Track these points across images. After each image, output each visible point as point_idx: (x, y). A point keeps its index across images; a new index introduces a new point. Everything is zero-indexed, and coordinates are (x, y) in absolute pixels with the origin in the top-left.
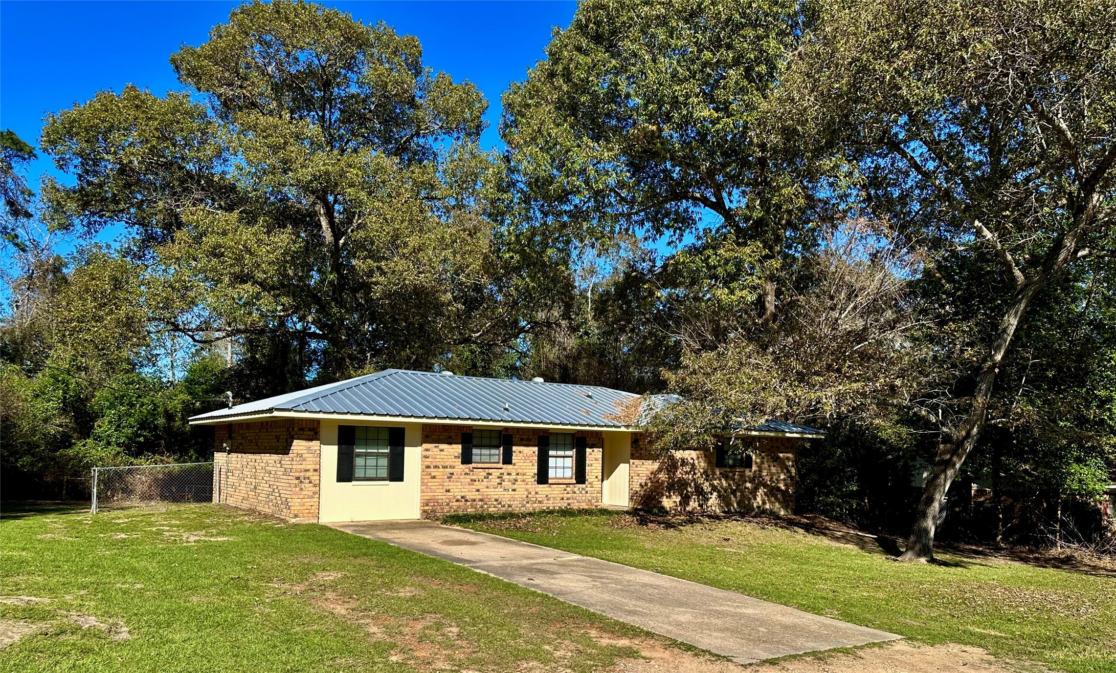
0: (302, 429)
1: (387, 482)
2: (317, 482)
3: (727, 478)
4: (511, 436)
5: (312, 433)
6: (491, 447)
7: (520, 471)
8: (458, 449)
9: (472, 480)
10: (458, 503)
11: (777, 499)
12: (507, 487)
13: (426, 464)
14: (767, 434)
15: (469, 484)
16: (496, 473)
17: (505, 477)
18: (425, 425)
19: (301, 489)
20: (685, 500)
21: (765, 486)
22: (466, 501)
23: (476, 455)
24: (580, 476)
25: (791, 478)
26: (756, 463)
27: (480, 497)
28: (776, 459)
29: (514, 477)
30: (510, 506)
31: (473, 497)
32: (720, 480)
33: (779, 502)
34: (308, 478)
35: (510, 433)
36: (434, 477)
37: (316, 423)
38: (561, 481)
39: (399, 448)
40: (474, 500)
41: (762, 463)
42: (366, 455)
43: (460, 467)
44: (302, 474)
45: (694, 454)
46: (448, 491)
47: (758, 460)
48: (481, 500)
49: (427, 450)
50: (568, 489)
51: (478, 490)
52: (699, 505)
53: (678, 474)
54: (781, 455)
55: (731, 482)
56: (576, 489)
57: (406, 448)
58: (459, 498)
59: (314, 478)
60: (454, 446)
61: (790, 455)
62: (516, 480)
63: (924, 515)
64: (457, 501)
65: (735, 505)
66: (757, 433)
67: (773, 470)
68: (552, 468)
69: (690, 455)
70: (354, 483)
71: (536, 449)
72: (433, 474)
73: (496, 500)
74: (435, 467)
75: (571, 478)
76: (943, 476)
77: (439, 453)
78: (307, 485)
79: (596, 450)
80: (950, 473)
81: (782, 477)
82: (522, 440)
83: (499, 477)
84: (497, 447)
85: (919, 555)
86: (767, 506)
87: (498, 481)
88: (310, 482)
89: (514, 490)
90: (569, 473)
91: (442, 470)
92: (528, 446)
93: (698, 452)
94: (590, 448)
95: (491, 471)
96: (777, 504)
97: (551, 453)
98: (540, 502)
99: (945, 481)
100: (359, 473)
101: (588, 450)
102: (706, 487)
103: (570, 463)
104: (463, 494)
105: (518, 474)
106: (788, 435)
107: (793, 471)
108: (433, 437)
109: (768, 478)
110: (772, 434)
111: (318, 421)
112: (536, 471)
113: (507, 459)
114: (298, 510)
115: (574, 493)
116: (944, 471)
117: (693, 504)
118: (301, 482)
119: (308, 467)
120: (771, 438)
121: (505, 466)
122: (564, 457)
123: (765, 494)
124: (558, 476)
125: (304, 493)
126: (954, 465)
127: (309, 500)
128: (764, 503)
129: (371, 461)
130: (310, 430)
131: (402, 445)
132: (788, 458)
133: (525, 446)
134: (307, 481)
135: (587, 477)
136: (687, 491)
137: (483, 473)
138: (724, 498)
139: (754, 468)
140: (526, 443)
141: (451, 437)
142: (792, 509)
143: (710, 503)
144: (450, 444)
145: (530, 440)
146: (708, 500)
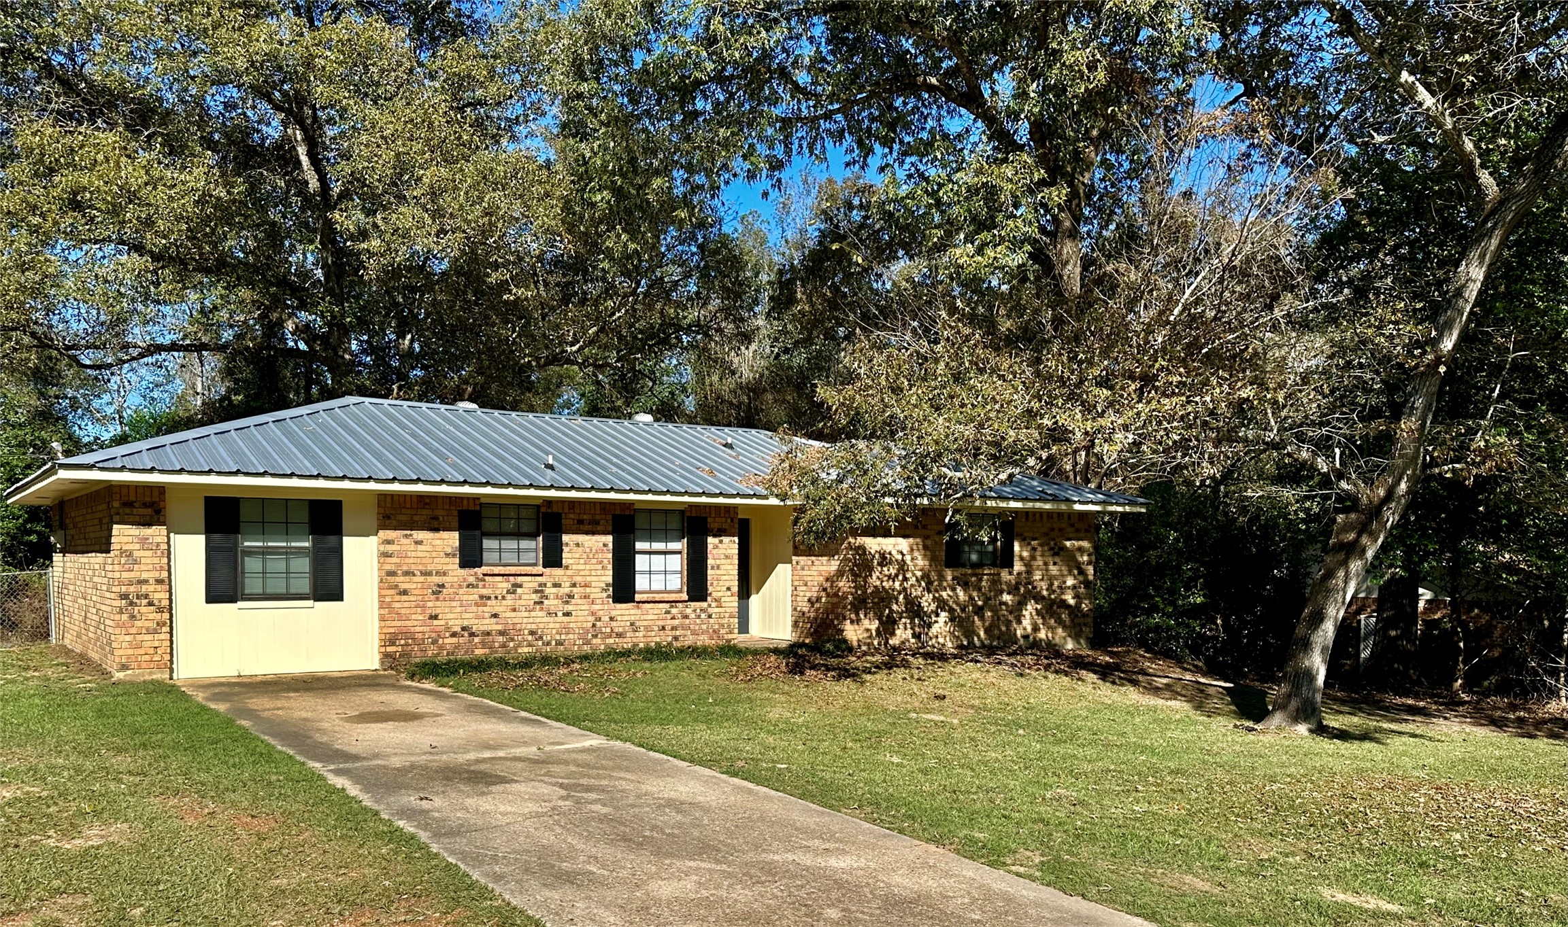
0: (129, 504)
1: (310, 603)
2: (165, 603)
3: (966, 586)
4: (560, 514)
5: (149, 511)
6: (518, 535)
7: (578, 579)
8: (452, 539)
9: (482, 597)
10: (454, 640)
11: (1060, 622)
12: (553, 609)
13: (388, 567)
14: (1038, 505)
15: (477, 605)
16: (529, 583)
17: (549, 590)
18: (383, 497)
19: (133, 617)
20: (888, 626)
21: (1038, 598)
22: (472, 635)
23: (491, 550)
24: (697, 587)
25: (1087, 584)
26: (1022, 558)
27: (500, 627)
28: (1057, 551)
29: (567, 590)
30: (559, 643)
31: (485, 628)
32: (954, 590)
33: (1065, 627)
34: (146, 596)
35: (555, 509)
36: (405, 592)
37: (156, 493)
38: (658, 597)
39: (332, 539)
40: (488, 634)
41: (1033, 558)
42: (264, 552)
43: (456, 573)
44: (132, 589)
45: (903, 544)
46: (435, 617)
47: (1025, 554)
48: (502, 633)
49: (389, 542)
50: (674, 611)
51: (495, 616)
52: (914, 635)
53: (874, 580)
54: (1068, 544)
55: (975, 594)
56: (689, 611)
57: (346, 540)
58: (458, 629)
59: (157, 596)
60: (445, 535)
61: (1085, 544)
62: (571, 596)
63: (1306, 645)
64: (454, 635)
65: (982, 633)
66: (1019, 505)
67: (1054, 570)
68: (642, 572)
69: (897, 545)
70: (240, 604)
71: (609, 539)
72: (403, 586)
73: (532, 633)
74: (407, 573)
75: (680, 591)
76: (1341, 574)
77: (412, 547)
78: (143, 610)
79: (726, 539)
80: (1356, 566)
81: (1070, 582)
82: (581, 522)
83: (536, 592)
84: (533, 536)
85: (1296, 719)
86: (1042, 635)
87: (535, 597)
88: (151, 604)
89: (567, 614)
90: (676, 582)
91: (422, 579)
92: (593, 533)
93: (911, 540)
94: (715, 536)
95: (520, 579)
96: (1060, 630)
97: (639, 546)
98: (619, 635)
99: (1346, 582)
100: (252, 584)
101: (710, 540)
102: (927, 603)
103: (676, 563)
104: (466, 623)
105: (574, 585)
106: (1077, 507)
107: (1090, 570)
108: (400, 518)
109: (1044, 585)
110: (1048, 506)
111: (161, 489)
112: (610, 579)
113: (553, 558)
114: (129, 657)
115: (686, 617)
116: (1345, 563)
117: (903, 634)
118: (131, 604)
119: (145, 576)
120: (1049, 514)
121: (548, 570)
122: (665, 553)
123: (1038, 612)
124: (655, 587)
125: (138, 624)
126: (1364, 551)
127: (149, 637)
128: (1036, 629)
129: (276, 565)
130: (145, 505)
131: (337, 531)
132: (1080, 549)
133: (587, 533)
134: (144, 602)
135: (710, 589)
136: (891, 611)
137: (503, 585)
138: (960, 622)
139: (1018, 567)
140: (587, 527)
141: (436, 518)
142: (1087, 639)
143: (935, 629)
144: (436, 530)
145: (598, 523)
146: (930, 626)
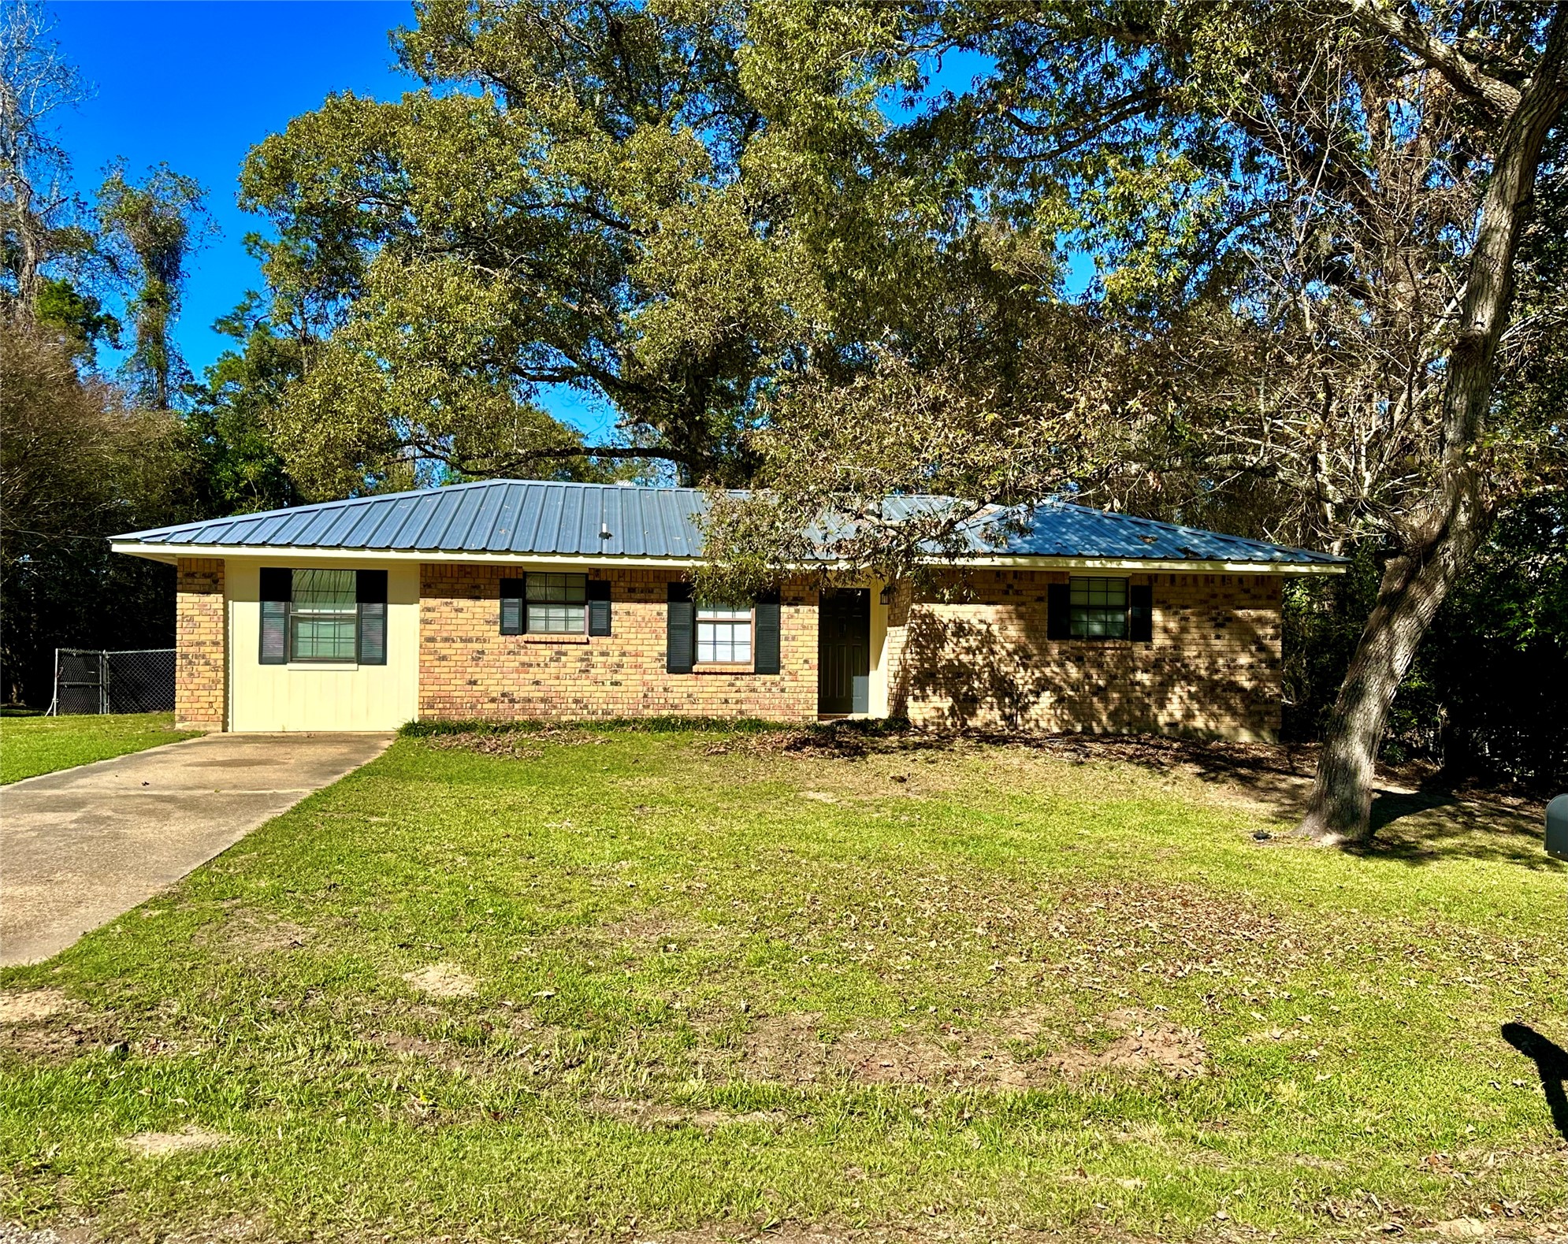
0: (192, 575)
1: (354, 666)
2: (221, 663)
3: (1079, 661)
4: (608, 583)
5: (208, 581)
6: (567, 603)
7: (627, 648)
8: (493, 606)
9: (523, 664)
10: (494, 706)
11: (1232, 712)
12: (600, 678)
13: (428, 634)
14: (1166, 565)
15: (518, 672)
16: (575, 652)
17: (596, 659)
18: (425, 566)
19: (191, 675)
20: (966, 704)
21: (1189, 677)
22: (512, 701)
23: (537, 618)
24: (767, 659)
25: (1272, 663)
26: (1166, 630)
27: (541, 695)
28: (1223, 623)
29: (616, 659)
30: (606, 713)
31: (526, 695)
32: (1061, 665)
33: (1234, 713)
34: (204, 657)
35: (603, 578)
36: (444, 658)
37: (214, 565)
38: (726, 669)
39: (377, 608)
40: (529, 701)
41: (1184, 630)
42: (314, 619)
43: (496, 640)
44: (191, 649)
45: (989, 612)
46: (475, 683)
47: (1173, 625)
48: (543, 700)
49: (429, 610)
50: (738, 683)
51: (537, 683)
52: (1004, 717)
53: (948, 652)
54: (1240, 613)
55: (1093, 672)
56: (757, 684)
57: (392, 609)
58: (494, 695)
59: (213, 656)
60: (487, 603)
61: (1269, 614)
62: (619, 666)
64: (493, 700)
65: (1104, 718)
66: (1138, 565)
67: (1218, 645)
68: (706, 643)
69: (979, 614)
70: (290, 666)
71: (664, 607)
72: (444, 652)
73: (576, 701)
74: (446, 640)
75: (749, 664)
77: (453, 615)
78: (201, 668)
79: (803, 609)
81: (1244, 660)
82: (632, 590)
83: (582, 660)
84: (580, 604)
86: (1199, 722)
87: (583, 665)
88: (207, 664)
89: (616, 684)
90: (746, 654)
91: (462, 645)
92: (646, 602)
93: (999, 607)
94: (789, 604)
95: (564, 647)
96: (1227, 719)
97: (702, 615)
98: (675, 707)
100: (304, 649)
101: (784, 609)
102: (1023, 679)
103: (746, 633)
104: (506, 690)
105: (623, 654)
106: (1229, 567)
107: (1277, 646)
108: (440, 586)
109: (1202, 663)
110: (1184, 566)
111: (220, 562)
112: (664, 649)
113: (600, 628)
114: (187, 709)
115: (754, 690)
117: (987, 715)
118: (190, 663)
119: (203, 638)
120: (1184, 576)
121: (593, 639)
122: (733, 622)
123: (1191, 696)
124: (719, 658)
125: (196, 681)
127: (206, 693)
128: (1189, 715)
129: (326, 630)
130: (205, 576)
131: (383, 599)
132: (1262, 621)
133: (639, 601)
134: (202, 661)
135: (784, 661)
136: (971, 688)
137: (546, 652)
138: (1074, 705)
139: (1159, 640)
140: (638, 596)
141: (477, 587)
142: (1273, 731)
143: (1034, 712)
144: (478, 598)
145: (651, 591)
146: (1025, 708)
